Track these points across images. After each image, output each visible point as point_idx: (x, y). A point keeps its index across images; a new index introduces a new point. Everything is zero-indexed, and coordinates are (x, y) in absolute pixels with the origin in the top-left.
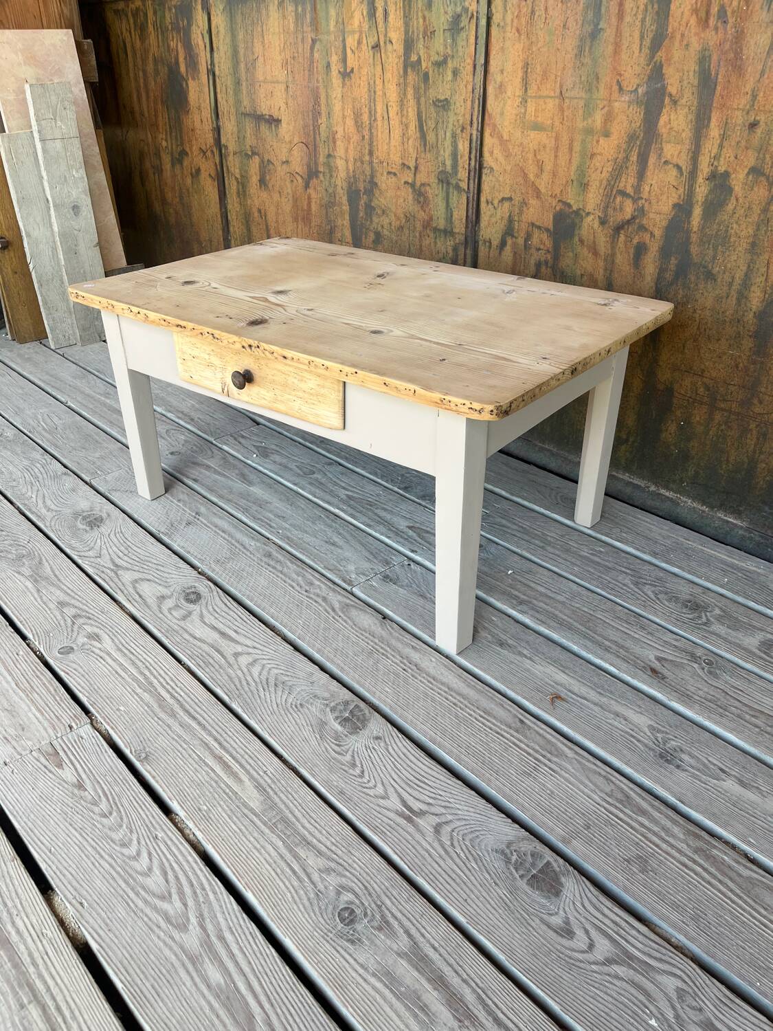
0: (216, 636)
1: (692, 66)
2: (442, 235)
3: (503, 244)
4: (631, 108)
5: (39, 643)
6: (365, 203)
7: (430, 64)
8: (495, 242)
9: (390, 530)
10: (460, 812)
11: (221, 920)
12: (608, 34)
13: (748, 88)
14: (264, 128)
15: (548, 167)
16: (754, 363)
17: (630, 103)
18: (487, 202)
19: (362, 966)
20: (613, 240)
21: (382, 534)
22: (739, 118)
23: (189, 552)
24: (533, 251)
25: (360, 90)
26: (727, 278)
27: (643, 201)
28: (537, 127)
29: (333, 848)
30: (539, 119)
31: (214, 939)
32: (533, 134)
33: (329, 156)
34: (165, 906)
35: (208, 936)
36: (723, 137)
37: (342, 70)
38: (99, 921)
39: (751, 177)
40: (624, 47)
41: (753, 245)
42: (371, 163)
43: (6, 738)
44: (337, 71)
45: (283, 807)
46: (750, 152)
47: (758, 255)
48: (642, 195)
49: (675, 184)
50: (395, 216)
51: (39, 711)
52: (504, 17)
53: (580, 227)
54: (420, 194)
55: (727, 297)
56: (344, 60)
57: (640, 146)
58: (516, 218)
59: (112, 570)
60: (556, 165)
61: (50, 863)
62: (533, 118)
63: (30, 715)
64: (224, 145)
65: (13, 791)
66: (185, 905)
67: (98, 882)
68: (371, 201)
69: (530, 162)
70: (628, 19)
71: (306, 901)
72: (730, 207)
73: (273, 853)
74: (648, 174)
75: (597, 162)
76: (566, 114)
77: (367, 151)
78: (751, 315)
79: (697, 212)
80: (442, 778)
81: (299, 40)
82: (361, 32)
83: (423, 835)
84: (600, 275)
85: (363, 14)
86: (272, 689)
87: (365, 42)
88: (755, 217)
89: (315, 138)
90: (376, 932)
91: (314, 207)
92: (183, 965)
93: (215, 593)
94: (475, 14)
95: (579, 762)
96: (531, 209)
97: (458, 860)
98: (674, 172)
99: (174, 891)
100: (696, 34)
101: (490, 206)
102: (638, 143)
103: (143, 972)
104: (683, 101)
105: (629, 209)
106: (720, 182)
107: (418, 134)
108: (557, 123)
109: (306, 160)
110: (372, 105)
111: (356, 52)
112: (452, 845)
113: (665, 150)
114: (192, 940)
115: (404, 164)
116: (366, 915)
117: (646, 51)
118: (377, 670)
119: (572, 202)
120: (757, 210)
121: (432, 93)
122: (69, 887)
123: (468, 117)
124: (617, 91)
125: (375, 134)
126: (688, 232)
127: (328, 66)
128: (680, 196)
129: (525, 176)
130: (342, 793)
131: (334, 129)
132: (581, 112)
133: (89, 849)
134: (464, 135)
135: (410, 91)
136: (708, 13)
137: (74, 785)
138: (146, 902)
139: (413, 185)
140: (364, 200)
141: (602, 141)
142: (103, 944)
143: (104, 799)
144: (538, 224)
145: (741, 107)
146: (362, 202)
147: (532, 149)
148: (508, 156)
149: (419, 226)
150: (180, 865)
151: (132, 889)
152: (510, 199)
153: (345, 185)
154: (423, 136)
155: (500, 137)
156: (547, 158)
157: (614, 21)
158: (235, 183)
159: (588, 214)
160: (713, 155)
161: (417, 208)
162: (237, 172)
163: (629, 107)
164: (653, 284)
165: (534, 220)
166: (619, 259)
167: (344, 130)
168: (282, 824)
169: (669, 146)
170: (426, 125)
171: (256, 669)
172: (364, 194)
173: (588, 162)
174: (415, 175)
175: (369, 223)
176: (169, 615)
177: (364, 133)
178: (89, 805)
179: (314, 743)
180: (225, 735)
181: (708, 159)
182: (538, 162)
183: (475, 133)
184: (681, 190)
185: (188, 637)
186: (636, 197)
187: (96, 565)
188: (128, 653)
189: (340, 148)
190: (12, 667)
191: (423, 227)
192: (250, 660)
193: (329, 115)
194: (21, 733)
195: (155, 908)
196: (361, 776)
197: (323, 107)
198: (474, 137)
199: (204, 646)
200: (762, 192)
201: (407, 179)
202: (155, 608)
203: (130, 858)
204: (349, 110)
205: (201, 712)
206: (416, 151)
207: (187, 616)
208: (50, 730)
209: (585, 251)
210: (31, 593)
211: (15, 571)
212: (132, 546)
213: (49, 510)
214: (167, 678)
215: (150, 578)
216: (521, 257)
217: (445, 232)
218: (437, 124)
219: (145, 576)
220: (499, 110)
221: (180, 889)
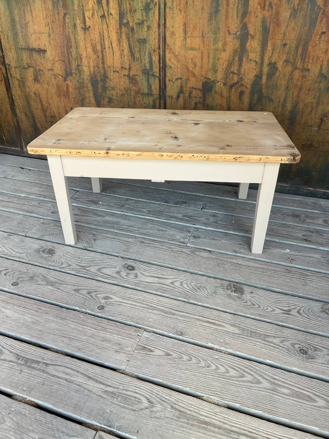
0: (157, 279)
1: (259, 24)
2: (146, 95)
3: (178, 97)
4: (234, 40)
5: (86, 310)
6: (102, 86)
7: (134, 24)
8: (175, 96)
9: (177, 219)
10: (299, 305)
11: (268, 373)
12: (223, 12)
13: (282, 32)
14: (35, 55)
15: (199, 64)
17: (234, 38)
18: (169, 80)
19: (322, 364)
20: (230, 91)
21: (176, 222)
22: (279, 43)
23: (108, 251)
24: (193, 98)
25: (95, 35)
26: (278, 100)
27: (242, 75)
28: (192, 49)
29: (277, 333)
30: (193, 46)
31: (272, 380)
32: (190, 52)
33: (78, 65)
34: (246, 379)
35: (270, 380)
36: (273, 50)
37: (83, 27)
38: (230, 396)
39: (285, 63)
40: (230, 17)
41: (287, 87)
42: (104, 67)
43: (116, 351)
44: (80, 28)
45: (247, 328)
46: (284, 54)
47: (289, 91)
48: (241, 73)
49: (255, 68)
50: (119, 90)
51: (118, 335)
52: (172, 4)
53: (215, 87)
54: (133, 80)
56: (84, 22)
57: (239, 54)
58: (184, 86)
59: (83, 269)
60: (202, 64)
61: (189, 386)
62: (190, 46)
63: (115, 338)
64: (8, 64)
65: (144, 369)
66: (251, 375)
67: (214, 383)
68: (105, 84)
69: (190, 63)
70: (231, 6)
71: (287, 354)
72: (277, 75)
73: (262, 344)
74: (243, 64)
75: (221, 61)
76: (205, 43)
77: (101, 62)
78: (288, 112)
79: (264, 77)
80: (283, 297)
81: (56, 13)
82: (93, 10)
83: (297, 317)
84: (225, 105)
85: (94, 2)
86: (199, 290)
87: (96, 14)
88: (287, 78)
89: (69, 58)
90: (316, 352)
91: (70, 89)
92: (272, 393)
93: (137, 263)
94: (157, 3)
95: (315, 275)
96: (191, 82)
97: (314, 320)
98: (254, 63)
99: (243, 373)
100: (260, 12)
101: (171, 82)
102: (238, 53)
103: (263, 403)
104: (256, 37)
105: (236, 78)
106: (273, 66)
107: (130, 54)
108: (201, 47)
109: (63, 68)
110: (102, 42)
111: (91, 19)
112: (308, 316)
113: (250, 55)
114: (265, 384)
115: (122, 67)
116: (308, 349)
117: (239, 18)
118: (227, 270)
119: (211, 78)
120: (287, 75)
121: (136, 36)
122: (206, 391)
123: (157, 46)
124: (228, 34)
125: (105, 54)
126: (261, 86)
127: (75, 25)
128: (257, 72)
129: (188, 69)
130: (260, 315)
131: (81, 53)
132: (212, 42)
133: (198, 374)
134: (155, 53)
135: (124, 36)
136: (265, 4)
137: (165, 355)
138: (238, 381)
139: (128, 76)
141: (222, 53)
142: (240, 403)
143: (183, 355)
144: (194, 87)
145: (280, 38)
146: (100, 85)
147: (190, 58)
148: (178, 61)
149: (133, 93)
150: (235, 363)
151: (229, 380)
152: (181, 78)
153: (89, 78)
154: (132, 54)
155: (174, 54)
156: (198, 61)
157: (225, 6)
158: (17, 82)
159: (218, 82)
160: (269, 56)
161: (131, 85)
162: (18, 76)
163: (233, 40)
164: (248, 105)
165: (193, 86)
166: (232, 98)
167: (86, 53)
168: (253, 334)
169: (251, 54)
170: (134, 50)
171: (185, 286)
172: (100, 81)
173: (217, 62)
174: (129, 71)
175: (104, 94)
176: (129, 278)
177: (99, 54)
178: (180, 359)
179: (234, 303)
180: (201, 313)
181: (268, 58)
182: (194, 63)
183: (161, 52)
184: (257, 70)
185: (146, 284)
186: (239, 74)
187: (73, 270)
188: (129, 299)
189: (85, 62)
190: (84, 323)
191: (136, 93)
192: (179, 283)
193: (77, 47)
194: (121, 346)
195: (243, 381)
196: (260, 307)
197: (73, 43)
198: (161, 54)
199: (156, 285)
200: (289, 68)
201: (125, 73)
202: (120, 277)
203: (215, 370)
204: (89, 45)
205: (183, 309)
206: (129, 61)
207: (136, 276)
208: (132, 340)
209: (217, 96)
210: (56, 291)
211: (36, 285)
212: (80, 257)
213: (20, 253)
214: (156, 302)
215: (104, 266)
216: (187, 101)
217: (148, 94)
218: (140, 49)
219: (100, 267)
220: (172, 42)
221: (244, 371)
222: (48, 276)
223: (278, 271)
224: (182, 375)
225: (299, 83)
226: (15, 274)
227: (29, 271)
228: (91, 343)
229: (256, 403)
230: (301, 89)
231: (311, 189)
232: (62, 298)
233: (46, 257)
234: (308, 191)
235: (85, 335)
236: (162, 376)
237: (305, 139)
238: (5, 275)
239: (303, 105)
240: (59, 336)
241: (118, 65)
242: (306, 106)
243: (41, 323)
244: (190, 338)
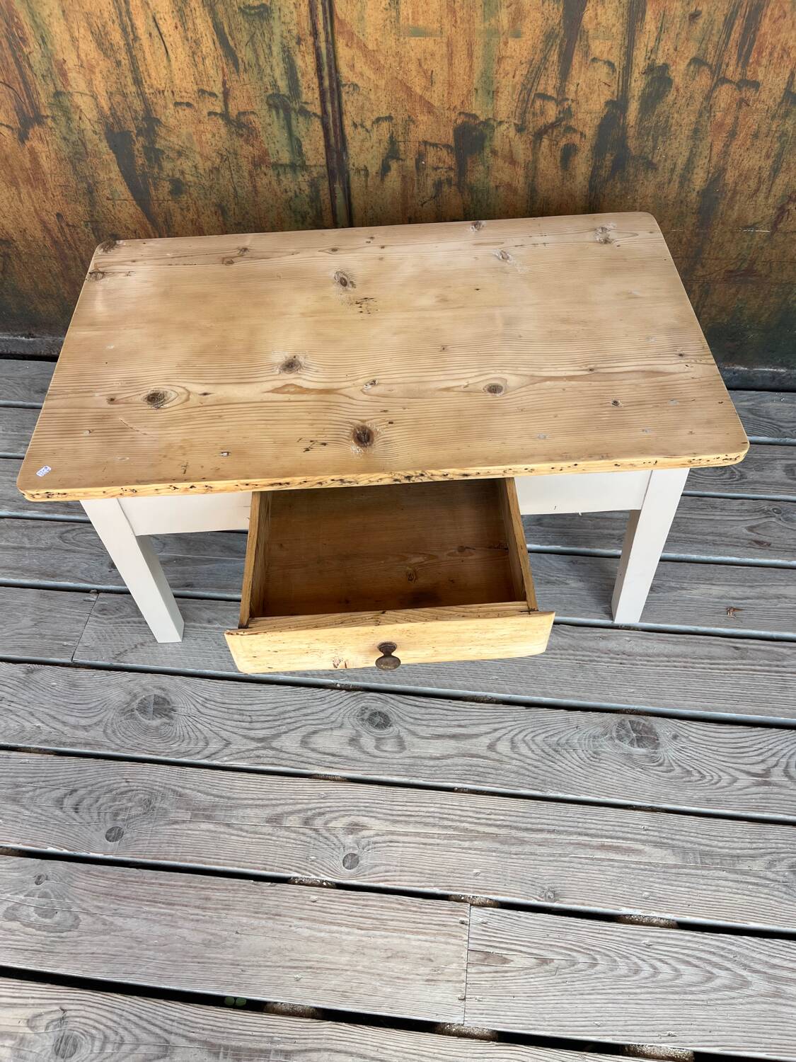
0: (452, 743)
2: (288, 170)
3: (385, 169)
4: (546, 4)
5: (317, 875)
6: (143, 147)
8: (374, 168)
10: (784, 752)
11: (758, 956)
15: (441, 77)
16: (698, 235)
18: (355, 125)
20: (535, 147)
22: (678, 10)
24: (429, 171)
26: (669, 164)
27: (570, 102)
28: (418, 32)
29: (754, 846)
30: (421, 23)
31: (771, 971)
32: (413, 41)
33: (58, 94)
34: (718, 982)
35: (765, 973)
36: (661, 30)
38: (697, 1033)
39: (692, 67)
41: (696, 131)
42: (141, 94)
43: (427, 980)
45: (690, 845)
46: (691, 44)
47: (701, 140)
48: (567, 96)
49: (607, 81)
50: (201, 155)
51: (417, 933)
53: (491, 138)
54: (239, 125)
55: (669, 183)
57: (561, 46)
58: (401, 138)
59: (264, 748)
60: (451, 74)
61: (611, 1033)
62: (411, 23)
63: (414, 943)
65: (503, 1013)
66: (727, 969)
67: (659, 1011)
68: (154, 142)
69: (414, 73)
71: (785, 896)
72: (671, 98)
73: (730, 884)
74: (573, 73)
75: (507, 65)
76: (459, 14)
77: (130, 81)
78: (694, 194)
79: (634, 107)
80: (745, 734)
83: (786, 787)
84: (520, 183)
86: (558, 757)
88: (697, 106)
89: (22, 74)
91: (46, 164)
92: (777, 1004)
93: (389, 700)
96: (421, 126)
98: (605, 69)
99: (709, 968)
101: (360, 129)
102: (558, 41)
105: (552, 112)
106: (659, 78)
107: (220, 52)
108: (447, 27)
110: (126, 19)
113: (593, 47)
114: (760, 985)
115: (202, 92)
118: (604, 678)
119: (478, 113)
120: (699, 98)
122: (646, 1034)
123: (306, 25)
125: (139, 56)
126: (624, 128)
128: (613, 93)
129: (408, 90)
130: (709, 800)
131: (60, 57)
132: (479, 12)
133: (620, 997)
134: (303, 48)
137: (539, 965)
138: (704, 992)
140: (139, 144)
141: (511, 42)
142: (719, 1044)
143: (574, 954)
144: (432, 141)
146: (138, 146)
147: (413, 58)
148: (378, 69)
149: (246, 166)
150: (688, 948)
151: (686, 993)
152: (390, 118)
153: (98, 128)
154: (230, 53)
155: (363, 47)
156: (439, 68)
160: (649, 49)
161: (239, 142)
164: (586, 183)
165: (428, 138)
166: (543, 164)
167: (78, 56)
168: (706, 858)
169: (597, 42)
170: (233, 39)
171: (524, 749)
172: (137, 135)
173: (495, 66)
174: (226, 104)
175: (156, 170)
176: (385, 754)
177: (119, 57)
178: (572, 968)
179: (644, 777)
180: (580, 825)
181: (644, 53)
182: (425, 72)
183: (323, 45)
184: (614, 87)
185: (432, 763)
186: (561, 97)
187: (240, 754)
188: (407, 819)
189: (77, 82)
190: (328, 917)
191: (255, 165)
192: (508, 744)
193: (43, 40)
194: (434, 964)
195: (715, 990)
196: (704, 777)
197: (27, 29)
198: (324, 51)
199: (456, 760)
200: (704, 80)
201: (211, 108)
202: (363, 756)
203: (653, 976)
204: (82, 30)
205: (538, 821)
206: (220, 72)
207: (401, 744)
208: (453, 941)
209: (500, 162)
210: (224, 833)
211: (168, 824)
212: (243, 707)
213: (85, 728)
214: (471, 814)
215: (312, 728)
216: (412, 179)
217: (293, 166)
218: (252, 37)
219: (304, 731)
220: (355, 14)
221: (710, 962)
222: (187, 791)
223: (719, 658)
224: (588, 1008)
225: (729, 120)
226: (101, 801)
227: (134, 785)
228: (362, 972)
229: (750, 1035)
230: (733, 134)
231: (742, 368)
232: (249, 852)
233: (157, 728)
234: (734, 373)
235: (342, 951)
236: (547, 1023)
237: (737, 257)
238: (76, 810)
239: (737, 174)
240: (283, 967)
241: (186, 84)
242: (744, 177)
243: (226, 939)
244: (578, 904)
